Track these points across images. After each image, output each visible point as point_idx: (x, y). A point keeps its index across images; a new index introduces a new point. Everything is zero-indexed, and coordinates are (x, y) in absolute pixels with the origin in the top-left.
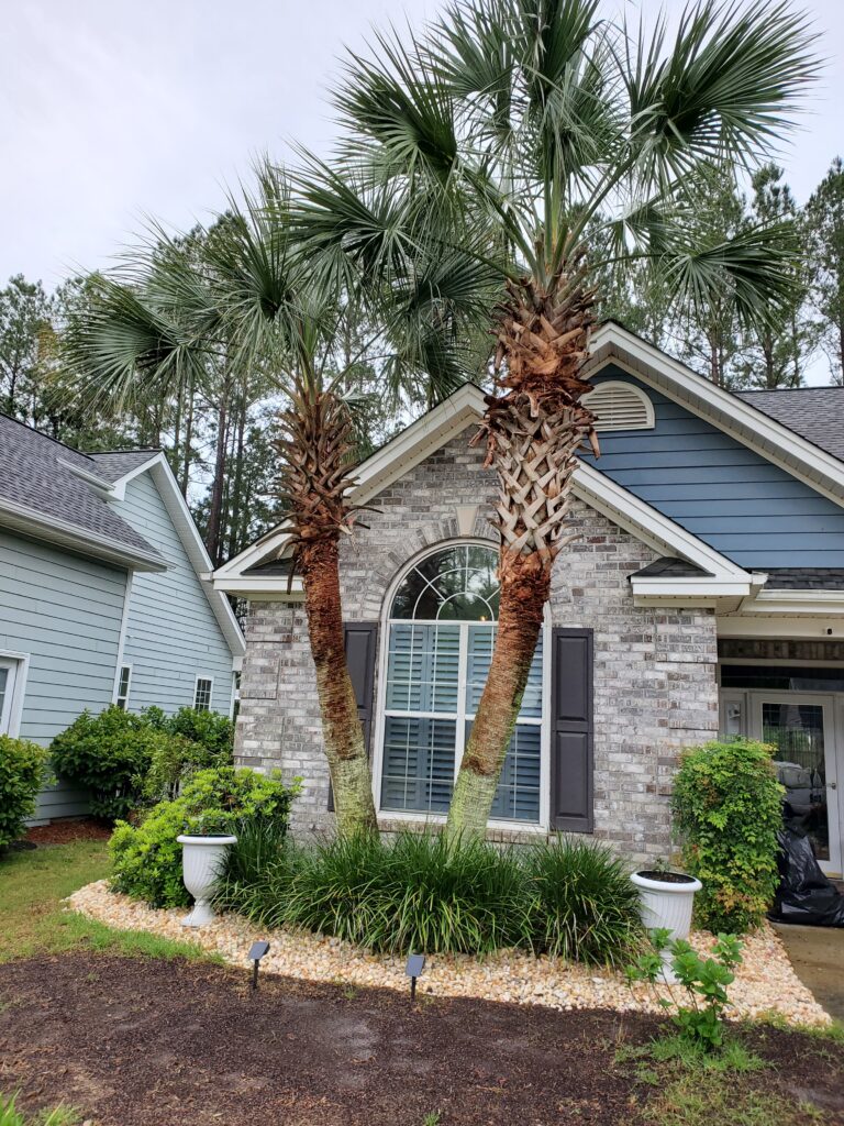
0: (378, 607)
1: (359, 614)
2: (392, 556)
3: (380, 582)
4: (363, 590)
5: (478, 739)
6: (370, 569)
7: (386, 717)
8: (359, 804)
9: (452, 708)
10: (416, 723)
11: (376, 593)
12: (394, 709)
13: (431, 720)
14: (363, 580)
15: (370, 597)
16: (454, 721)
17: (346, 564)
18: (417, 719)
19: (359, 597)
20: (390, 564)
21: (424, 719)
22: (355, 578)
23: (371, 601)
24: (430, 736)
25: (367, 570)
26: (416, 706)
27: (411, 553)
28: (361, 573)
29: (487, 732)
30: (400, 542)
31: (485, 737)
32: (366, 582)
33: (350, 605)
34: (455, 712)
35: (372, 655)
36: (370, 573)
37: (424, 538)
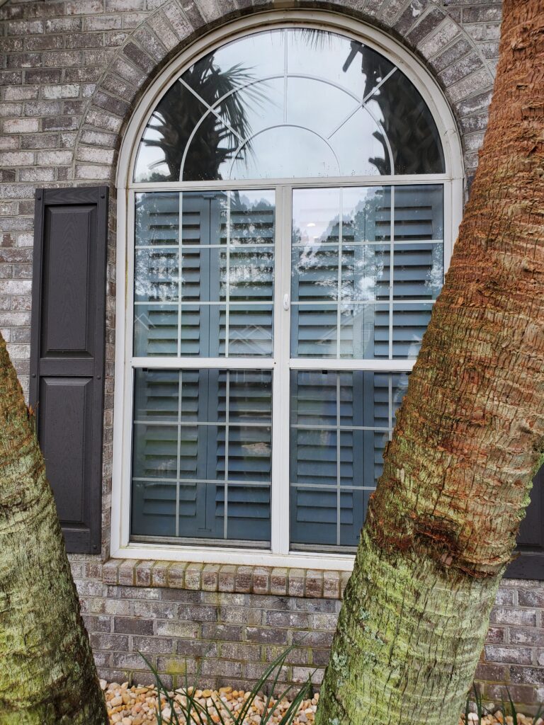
0: (108, 156)
1: (70, 171)
2: (132, 53)
3: (110, 107)
4: (75, 124)
5: (447, 444)
6: (88, 81)
7: (136, 370)
8: (18, 657)
9: (265, 348)
10: (193, 378)
11: (102, 129)
12: (149, 355)
13: (223, 372)
14: (73, 104)
15: (90, 137)
16: (269, 372)
17: (37, 73)
18: (196, 371)
19: (69, 139)
20: (127, 69)
21: (208, 370)
22: (58, 101)
23: (93, 145)
24: (222, 400)
25: (82, 83)
26: (193, 348)
27: (172, 43)
28: (71, 91)
29: (489, 420)
30: (147, 23)
31: (485, 440)
32: (83, 107)
33: (52, 155)
34: (270, 355)
35: (100, 254)
36: (89, 90)
37: (195, 9)
